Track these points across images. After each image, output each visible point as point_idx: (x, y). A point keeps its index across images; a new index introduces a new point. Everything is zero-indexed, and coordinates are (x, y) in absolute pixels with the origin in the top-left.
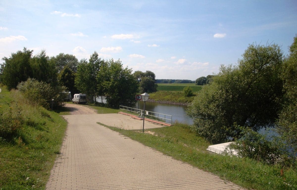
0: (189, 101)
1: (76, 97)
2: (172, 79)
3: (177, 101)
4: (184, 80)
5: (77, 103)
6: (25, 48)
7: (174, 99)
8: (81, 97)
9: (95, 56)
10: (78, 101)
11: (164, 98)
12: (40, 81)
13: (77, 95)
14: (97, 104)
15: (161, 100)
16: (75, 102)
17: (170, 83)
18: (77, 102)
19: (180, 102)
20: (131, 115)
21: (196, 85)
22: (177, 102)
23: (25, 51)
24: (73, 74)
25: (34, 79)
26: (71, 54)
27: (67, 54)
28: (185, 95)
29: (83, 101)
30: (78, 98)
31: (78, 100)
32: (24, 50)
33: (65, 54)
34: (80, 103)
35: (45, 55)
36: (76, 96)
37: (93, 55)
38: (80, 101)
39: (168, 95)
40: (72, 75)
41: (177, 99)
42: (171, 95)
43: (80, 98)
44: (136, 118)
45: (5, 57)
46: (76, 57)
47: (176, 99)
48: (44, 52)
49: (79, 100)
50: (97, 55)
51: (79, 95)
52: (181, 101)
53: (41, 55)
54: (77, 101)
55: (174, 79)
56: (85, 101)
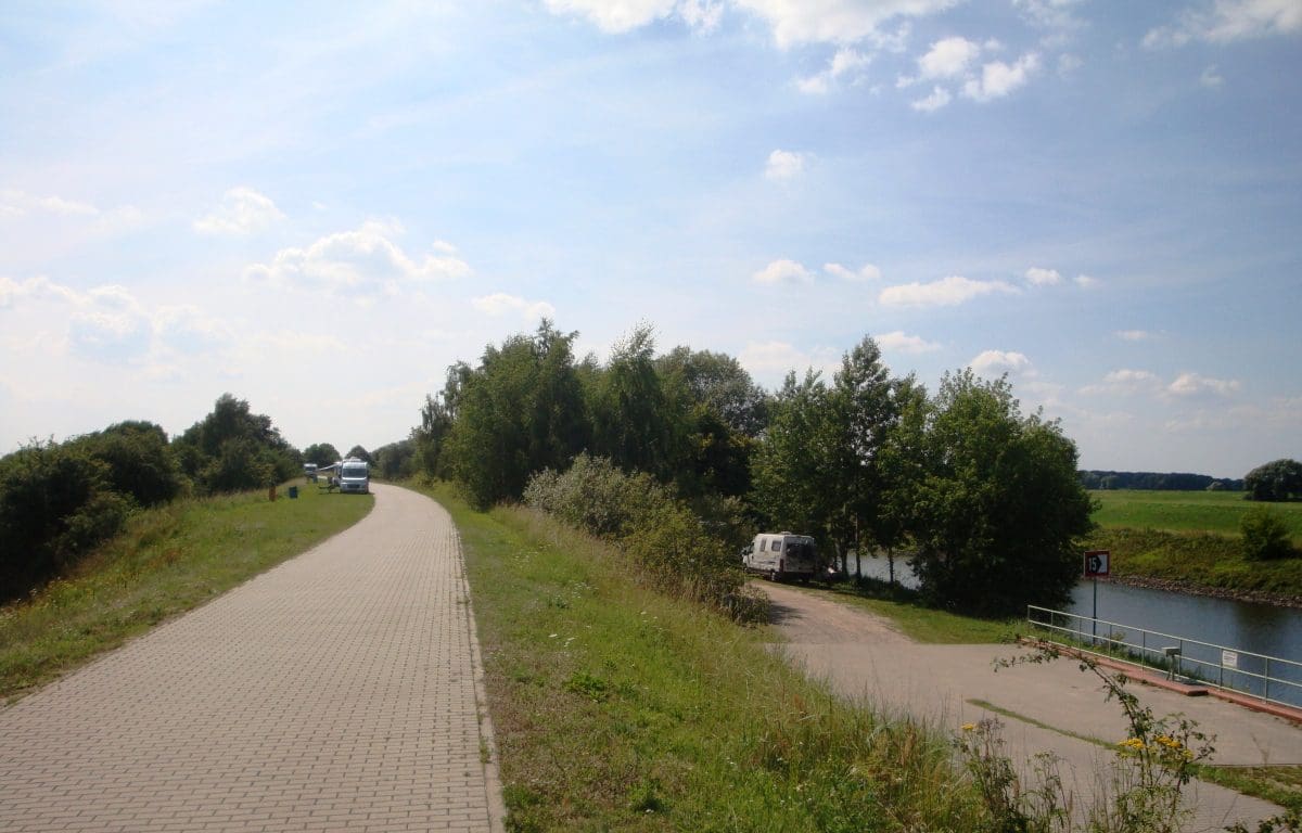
0: (1272, 584)
1: (762, 549)
2: (1118, 470)
3: (1205, 581)
4: (1173, 474)
5: (767, 578)
6: (545, 322)
7: (1188, 568)
8: (793, 551)
9: (867, 357)
10: (777, 567)
11: (1131, 560)
12: (626, 471)
13: (770, 537)
14: (867, 588)
15: (1122, 573)
16: (760, 570)
17: (1110, 489)
18: (773, 571)
19: (1222, 584)
20: (1108, 662)
21: (1248, 498)
22: (1208, 584)
23: (544, 336)
24: (734, 438)
25: (605, 457)
26: (720, 353)
27: (704, 349)
28: (1249, 550)
29: (798, 570)
30: (780, 554)
31: (778, 562)
32: (541, 329)
33: (696, 349)
34: (784, 578)
35: (650, 351)
36: (764, 542)
37: (858, 355)
38: (785, 570)
39: (1152, 547)
40: (732, 445)
41: (1206, 571)
42: (1169, 547)
43: (788, 555)
44: (1159, 683)
45: (460, 363)
46: (741, 366)
47: (1198, 570)
48: (645, 336)
49: (782, 561)
50: (875, 356)
51: (780, 537)
52: (1230, 583)
53: (633, 349)
54: (770, 567)
55: (1125, 471)
56: (807, 568)
